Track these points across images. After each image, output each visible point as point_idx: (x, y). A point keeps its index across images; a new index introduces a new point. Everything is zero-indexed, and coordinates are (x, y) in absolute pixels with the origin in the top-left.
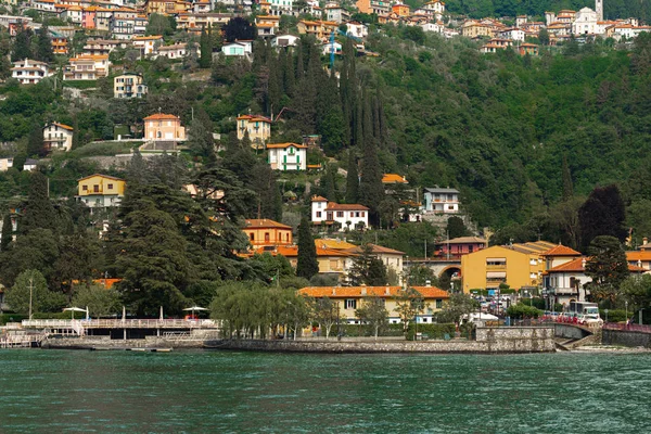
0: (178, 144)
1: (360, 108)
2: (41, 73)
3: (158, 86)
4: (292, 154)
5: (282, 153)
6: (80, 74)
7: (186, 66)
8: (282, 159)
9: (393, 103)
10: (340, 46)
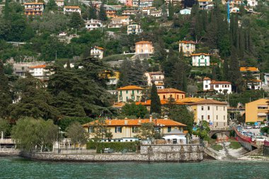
0: (150, 55)
1: (238, 35)
2: (99, 25)
3: (148, 29)
4: (202, 58)
5: (198, 58)
6: (115, 25)
7: (161, 20)
8: (198, 61)
9: (259, 34)
10: (238, 9)
